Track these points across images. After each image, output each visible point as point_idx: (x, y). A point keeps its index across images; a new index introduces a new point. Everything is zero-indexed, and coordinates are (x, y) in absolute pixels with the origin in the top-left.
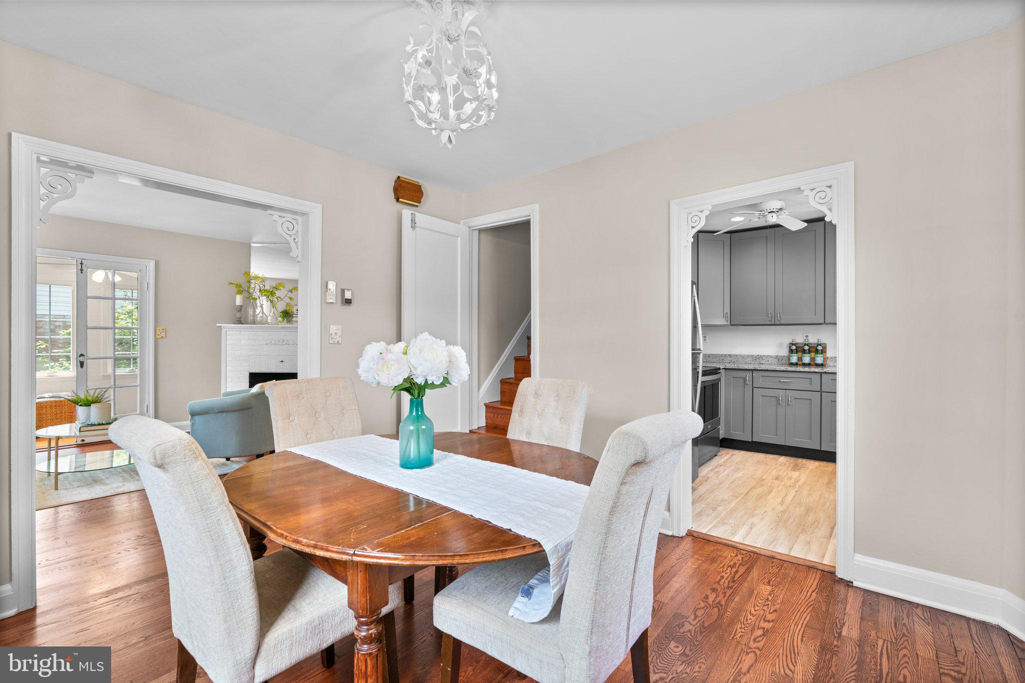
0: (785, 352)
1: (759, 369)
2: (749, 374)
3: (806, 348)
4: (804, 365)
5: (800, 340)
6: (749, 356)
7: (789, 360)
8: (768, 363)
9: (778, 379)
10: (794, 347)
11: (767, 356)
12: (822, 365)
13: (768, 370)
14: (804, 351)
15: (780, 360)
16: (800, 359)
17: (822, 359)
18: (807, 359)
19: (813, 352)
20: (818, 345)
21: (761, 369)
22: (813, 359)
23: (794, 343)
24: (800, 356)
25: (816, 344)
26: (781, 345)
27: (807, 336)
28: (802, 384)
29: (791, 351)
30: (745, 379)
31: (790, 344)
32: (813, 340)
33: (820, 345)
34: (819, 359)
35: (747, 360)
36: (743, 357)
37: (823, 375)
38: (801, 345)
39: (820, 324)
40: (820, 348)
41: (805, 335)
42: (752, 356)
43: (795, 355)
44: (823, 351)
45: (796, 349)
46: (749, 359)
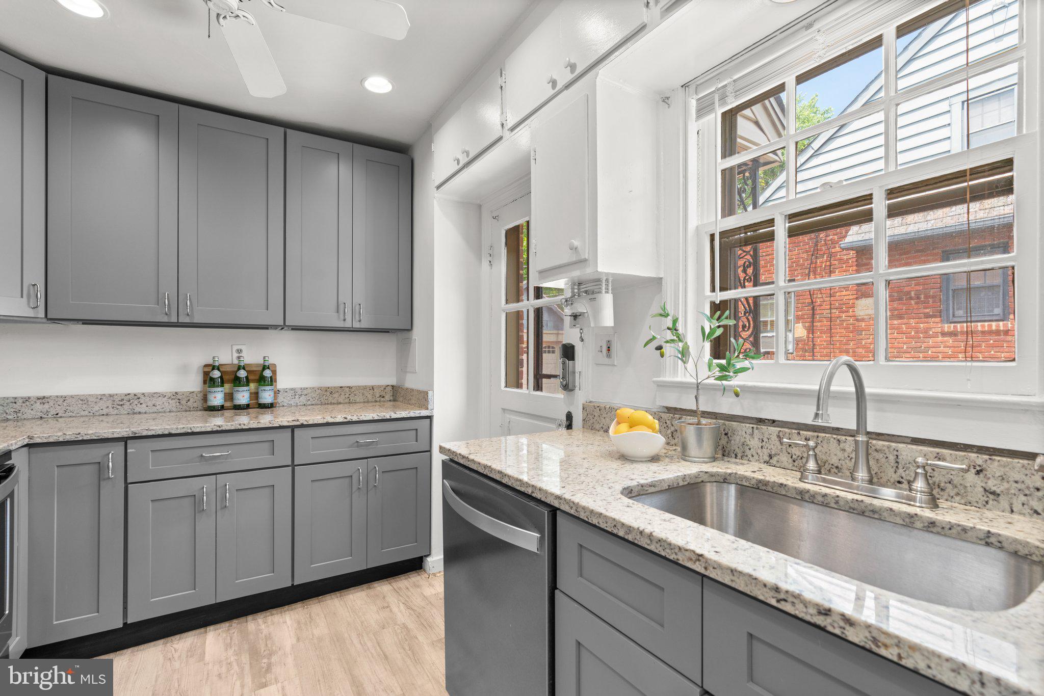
0: (193, 383)
1: (145, 433)
2: (114, 454)
3: (242, 374)
4: (238, 408)
5: (226, 357)
6: (101, 397)
7: (205, 399)
8: (155, 409)
9: (198, 452)
10: (216, 374)
11: (153, 395)
12: (271, 406)
13: (170, 435)
14: (237, 381)
15: (184, 402)
16: (230, 397)
17: (272, 393)
18: (243, 396)
19: (254, 381)
20: (265, 368)
21: (150, 433)
22: (255, 395)
23: (217, 364)
24: (227, 391)
25: (257, 365)
26: (184, 369)
27: (239, 351)
28: (258, 456)
29: (209, 381)
30: (100, 467)
31: (206, 366)
32: (252, 357)
33: (268, 368)
34: (267, 396)
35: (96, 408)
36: (84, 400)
37: (297, 431)
38: (228, 369)
39: (275, 327)
40: (267, 373)
41: (235, 348)
42: (111, 396)
43: (220, 389)
44: (272, 381)
45: (221, 377)
46: (102, 404)
